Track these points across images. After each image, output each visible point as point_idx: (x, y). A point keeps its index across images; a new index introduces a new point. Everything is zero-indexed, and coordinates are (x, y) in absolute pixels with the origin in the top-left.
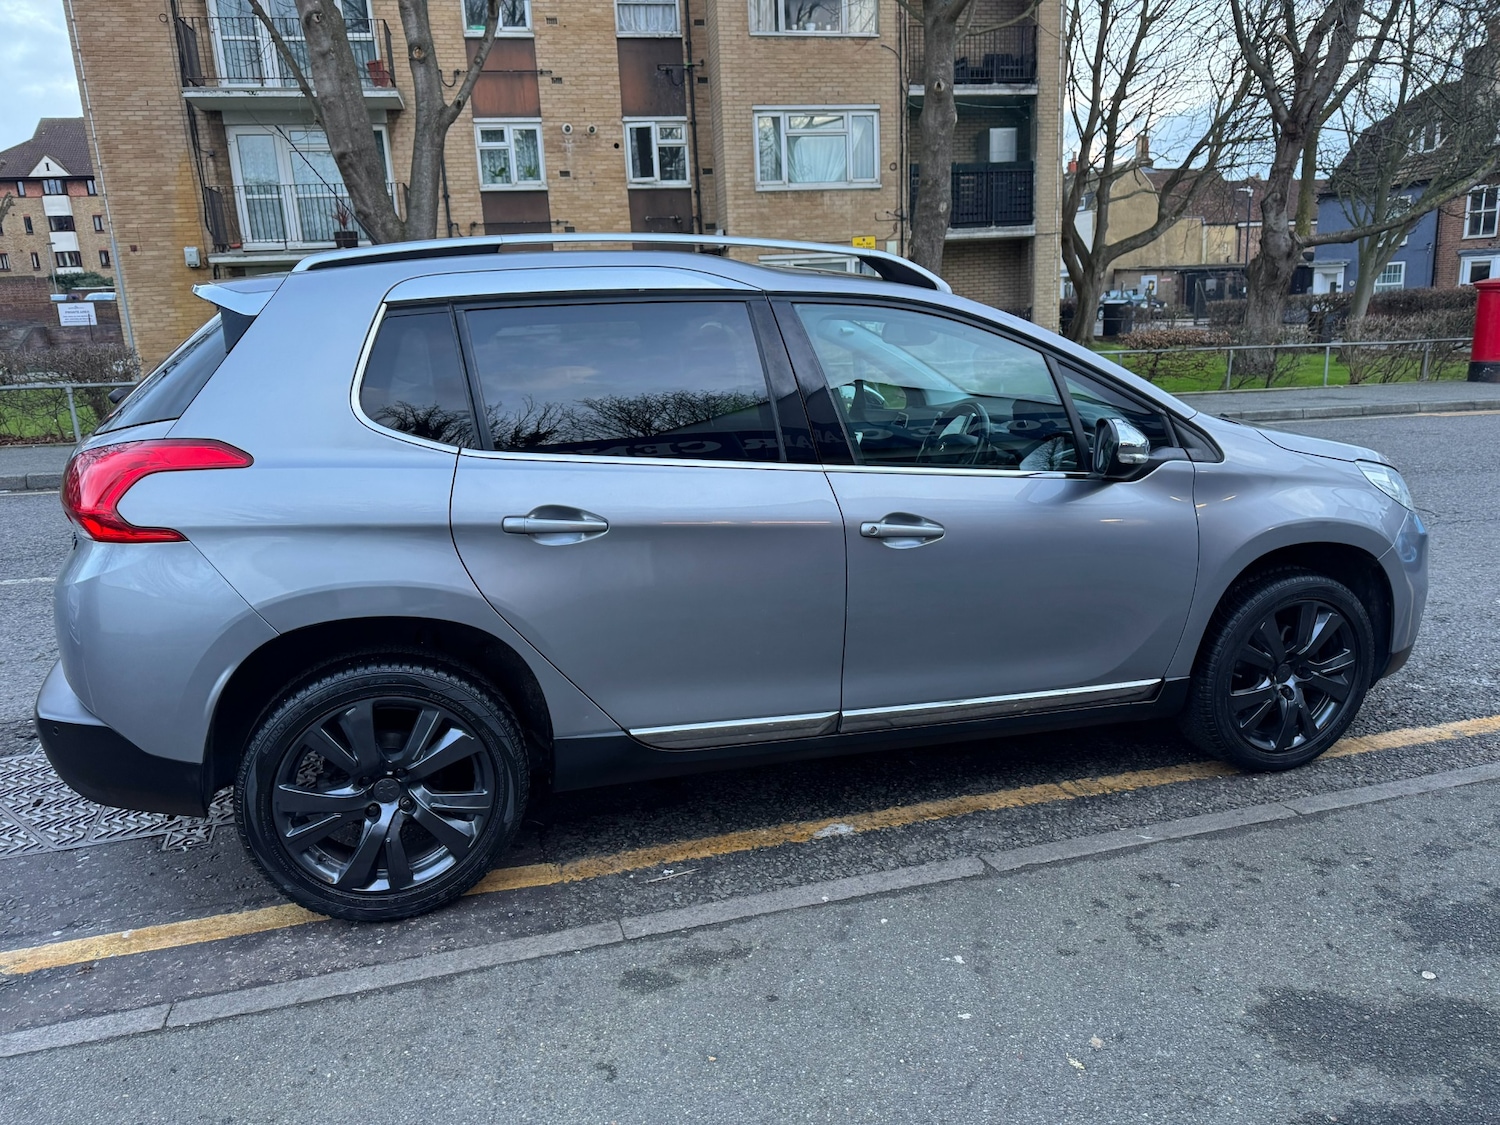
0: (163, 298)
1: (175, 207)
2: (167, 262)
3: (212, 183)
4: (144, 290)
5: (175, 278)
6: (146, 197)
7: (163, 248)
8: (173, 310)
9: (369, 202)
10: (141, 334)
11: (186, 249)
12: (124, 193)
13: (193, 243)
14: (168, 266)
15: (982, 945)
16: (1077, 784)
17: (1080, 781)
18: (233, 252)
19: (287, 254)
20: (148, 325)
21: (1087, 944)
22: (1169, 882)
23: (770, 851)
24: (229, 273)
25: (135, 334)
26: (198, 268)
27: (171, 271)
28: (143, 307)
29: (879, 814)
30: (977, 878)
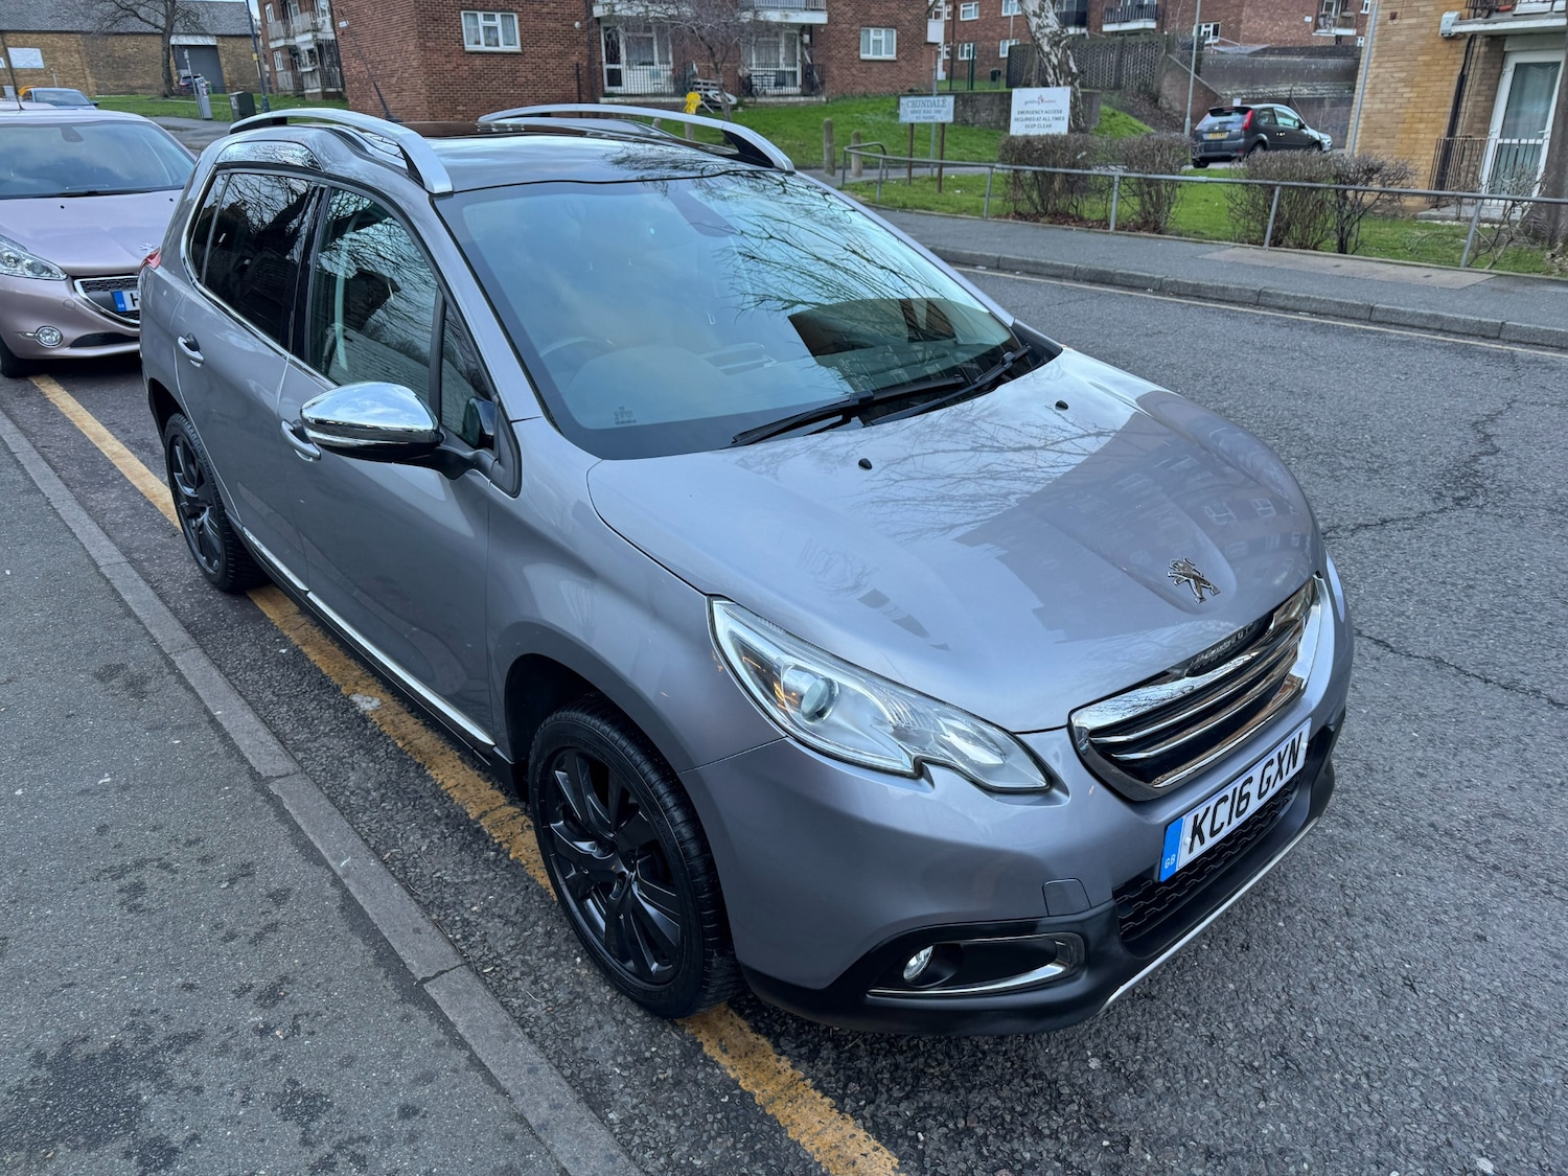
0: (1403, 75)
2: (1423, 31)
4: (1388, 65)
5: (1423, 51)
7: (1424, 14)
8: (1408, 90)
10: (1368, 117)
11: (1446, 15)
13: (1458, 6)
14: (1423, 37)
15: (125, 788)
16: (514, 818)
17: (524, 818)
18: (1495, 17)
19: (1552, 17)
20: (1378, 106)
21: (116, 839)
22: (232, 881)
23: (323, 683)
24: (1487, 45)
25: (1363, 116)
26: (1452, 38)
27: (1421, 42)
28: (1379, 86)
29: (405, 716)
30: (254, 774)
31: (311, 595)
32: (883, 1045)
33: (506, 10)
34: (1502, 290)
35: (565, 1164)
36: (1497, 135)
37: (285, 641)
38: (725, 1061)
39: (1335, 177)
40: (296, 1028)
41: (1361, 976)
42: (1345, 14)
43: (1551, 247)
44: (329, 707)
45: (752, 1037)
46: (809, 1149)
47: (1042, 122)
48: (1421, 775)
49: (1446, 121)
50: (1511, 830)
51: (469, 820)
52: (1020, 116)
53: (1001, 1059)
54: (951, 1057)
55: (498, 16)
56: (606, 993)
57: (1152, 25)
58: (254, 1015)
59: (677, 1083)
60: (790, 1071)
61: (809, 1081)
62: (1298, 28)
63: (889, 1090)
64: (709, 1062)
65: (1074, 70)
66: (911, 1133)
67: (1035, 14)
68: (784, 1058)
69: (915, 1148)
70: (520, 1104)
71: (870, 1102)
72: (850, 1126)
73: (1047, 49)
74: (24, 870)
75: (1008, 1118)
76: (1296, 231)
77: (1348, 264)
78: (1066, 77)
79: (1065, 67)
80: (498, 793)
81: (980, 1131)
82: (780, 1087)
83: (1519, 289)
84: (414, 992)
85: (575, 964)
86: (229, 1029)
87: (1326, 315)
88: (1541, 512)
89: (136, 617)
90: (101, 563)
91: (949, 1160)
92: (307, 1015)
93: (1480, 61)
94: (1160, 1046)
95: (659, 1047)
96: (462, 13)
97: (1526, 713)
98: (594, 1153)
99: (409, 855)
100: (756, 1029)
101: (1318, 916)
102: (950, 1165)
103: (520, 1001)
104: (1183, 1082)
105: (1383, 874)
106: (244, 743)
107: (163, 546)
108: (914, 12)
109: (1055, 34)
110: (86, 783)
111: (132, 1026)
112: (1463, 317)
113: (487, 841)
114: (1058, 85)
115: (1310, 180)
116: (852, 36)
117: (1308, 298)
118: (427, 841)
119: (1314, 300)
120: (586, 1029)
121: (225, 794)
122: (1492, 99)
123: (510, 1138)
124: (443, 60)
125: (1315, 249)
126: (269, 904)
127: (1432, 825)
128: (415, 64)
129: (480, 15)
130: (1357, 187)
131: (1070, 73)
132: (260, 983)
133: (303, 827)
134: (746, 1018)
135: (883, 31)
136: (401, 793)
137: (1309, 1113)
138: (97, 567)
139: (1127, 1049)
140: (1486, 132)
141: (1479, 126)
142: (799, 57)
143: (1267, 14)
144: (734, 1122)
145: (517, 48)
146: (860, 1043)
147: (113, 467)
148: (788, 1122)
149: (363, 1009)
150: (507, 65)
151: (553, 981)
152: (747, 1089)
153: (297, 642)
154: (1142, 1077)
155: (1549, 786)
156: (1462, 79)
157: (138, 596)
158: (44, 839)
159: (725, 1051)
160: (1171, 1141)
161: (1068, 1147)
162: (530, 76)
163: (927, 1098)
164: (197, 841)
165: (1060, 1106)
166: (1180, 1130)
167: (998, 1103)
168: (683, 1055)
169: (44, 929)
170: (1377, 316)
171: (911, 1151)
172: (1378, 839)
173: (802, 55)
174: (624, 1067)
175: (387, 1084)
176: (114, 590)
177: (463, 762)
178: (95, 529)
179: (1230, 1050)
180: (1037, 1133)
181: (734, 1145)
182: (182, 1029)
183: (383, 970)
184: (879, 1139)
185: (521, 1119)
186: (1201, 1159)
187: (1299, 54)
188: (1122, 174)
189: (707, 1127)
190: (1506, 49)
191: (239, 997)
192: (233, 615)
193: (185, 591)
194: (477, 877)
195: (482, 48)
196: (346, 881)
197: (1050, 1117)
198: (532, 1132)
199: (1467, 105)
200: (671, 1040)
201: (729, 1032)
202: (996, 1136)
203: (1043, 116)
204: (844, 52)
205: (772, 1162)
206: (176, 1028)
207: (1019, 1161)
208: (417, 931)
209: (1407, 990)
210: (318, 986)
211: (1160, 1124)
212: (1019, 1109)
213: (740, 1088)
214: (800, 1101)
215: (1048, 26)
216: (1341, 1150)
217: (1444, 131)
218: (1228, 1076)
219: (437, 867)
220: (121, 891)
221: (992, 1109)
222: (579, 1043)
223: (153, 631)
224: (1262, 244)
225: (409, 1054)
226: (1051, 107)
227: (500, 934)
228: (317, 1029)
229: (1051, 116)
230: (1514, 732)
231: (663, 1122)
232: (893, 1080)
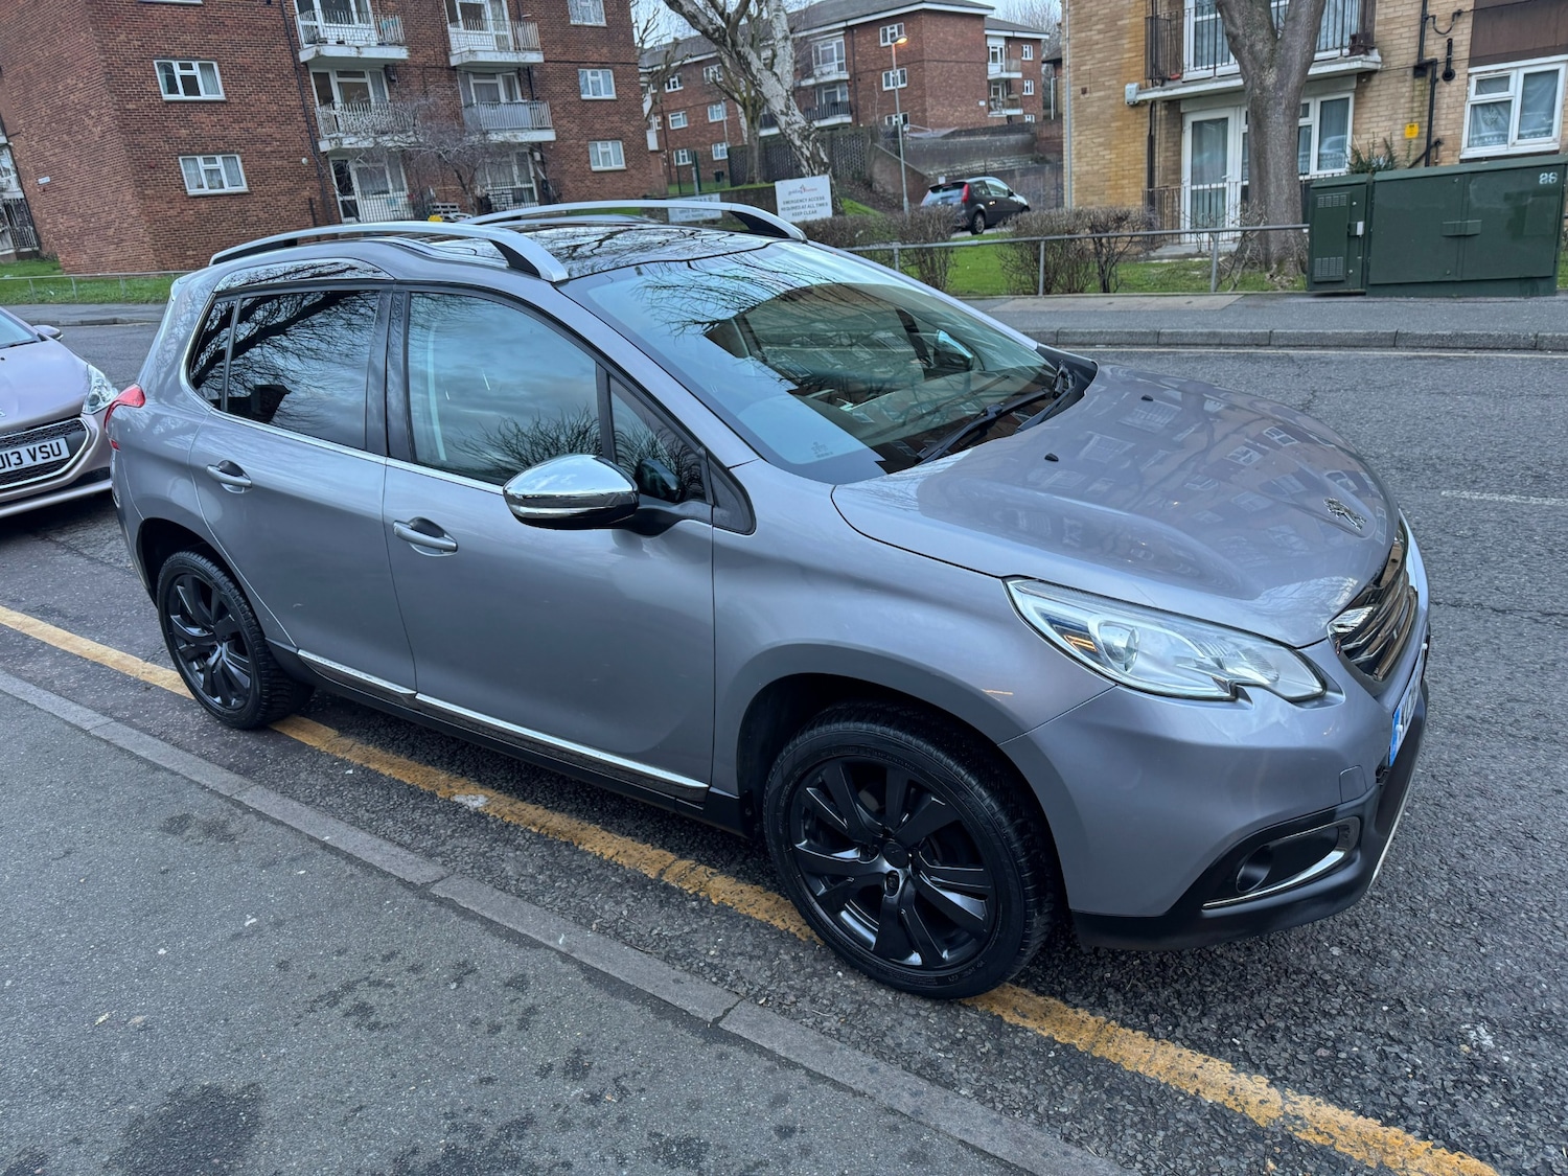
0: (1101, 140)
1: (1126, 43)
2: (1111, 102)
3: (1163, 12)
4: (1087, 132)
5: (1114, 118)
6: (1101, 36)
7: (1109, 87)
8: (1108, 152)
9: (1239, 22)
10: (1078, 179)
11: (1128, 87)
12: (1083, 35)
13: (1136, 78)
14: (1111, 106)
15: (279, 924)
16: (693, 869)
17: (702, 868)
18: (1168, 84)
19: (1217, 81)
20: (1085, 168)
21: (305, 971)
22: (459, 981)
23: (412, 791)
24: (1166, 108)
25: (1074, 178)
26: (1136, 105)
27: (1113, 111)
28: (1083, 152)
29: (521, 805)
30: (408, 885)
31: (420, 697)
32: (1156, 979)
33: (226, 153)
34: (1254, 306)
35: (961, 1137)
36: (1189, 183)
37: (345, 764)
38: (1030, 1024)
39: (1090, 228)
40: (623, 1091)
41: (1491, 838)
42: (1011, 97)
43: (1268, 269)
44: (436, 812)
45: (1041, 1000)
46: (1152, 1074)
47: (808, 210)
48: (1436, 682)
49: (1144, 175)
50: (1529, 709)
51: (650, 880)
52: (786, 206)
53: (1260, 966)
54: (1219, 975)
55: (219, 158)
56: (883, 996)
57: (848, 119)
58: (572, 1089)
59: (1001, 1052)
60: (1092, 1019)
61: (1113, 1023)
62: (975, 112)
63: (1185, 1013)
64: (1016, 1028)
65: (826, 160)
66: (1226, 1041)
67: (782, 113)
68: (1079, 1010)
69: (1237, 1051)
70: (884, 1099)
71: (1176, 1026)
72: (1173, 1049)
73: (798, 143)
74: (226, 1020)
75: (1297, 1009)
76: (1062, 278)
77: (1118, 301)
78: (820, 167)
79: (818, 159)
80: (662, 852)
81: (1281, 1025)
82: (1092, 1033)
83: (1268, 303)
84: (713, 1032)
85: (839, 978)
86: (557, 1106)
87: (1119, 345)
88: (1393, 472)
89: (166, 769)
90: (87, 726)
91: (1271, 1053)
92: (626, 1076)
93: (1163, 122)
94: (1377, 926)
95: (965, 1028)
96: (180, 158)
97: (1482, 621)
98: (978, 1121)
99: (616, 921)
100: (1041, 994)
101: (1431, 802)
102: (1276, 1057)
103: (813, 1020)
104: (1413, 948)
105: (1457, 761)
106: (376, 859)
107: (143, 700)
108: (636, 123)
109: (804, 129)
110: (232, 928)
111: (455, 1128)
112: (1236, 331)
113: (681, 894)
114: (813, 175)
115: (1069, 232)
116: (581, 150)
117: (1102, 333)
118: (624, 906)
119: (1107, 333)
120: (890, 1029)
121: (390, 907)
122: (1178, 153)
123: (895, 1128)
124: (165, 206)
125: (1081, 292)
126: (512, 994)
127: (1468, 717)
128: (134, 213)
129: (200, 159)
130: (1110, 234)
131: (823, 163)
132: (558, 1061)
133: (496, 919)
134: (1025, 986)
135: (610, 143)
136: (568, 872)
137: (1521, 947)
138: (86, 732)
139: (1354, 934)
140: (1179, 181)
141: (1170, 177)
142: (532, 174)
143: (946, 102)
144: (1072, 1070)
145: (244, 188)
146: (1135, 982)
147: (27, 637)
148: (1118, 1059)
149: (675, 1058)
150: (235, 206)
151: (830, 997)
152: (1066, 1041)
153: (358, 761)
154: (1380, 953)
155: (1534, 672)
156: (1151, 139)
157: (152, 749)
158: (225, 987)
159: (1024, 1016)
160: (1432, 994)
161: (1358, 1019)
162: (261, 214)
163: (1220, 1011)
164: (393, 955)
165: (1331, 990)
166: (1435, 984)
167: (1280, 1000)
168: (990, 1029)
169: (290, 1067)
170: (1164, 340)
171: (1235, 1055)
172: (1436, 736)
173: (536, 173)
174: (946, 1051)
175: (748, 1114)
176: (121, 749)
177: (609, 832)
178: (54, 697)
179: (1432, 916)
180: (1326, 1014)
181: (1085, 1088)
182: (509, 1119)
183: (669, 1022)
184: (1203, 1051)
185: (892, 1111)
186: (1465, 1000)
187: (985, 134)
188: (901, 246)
189: (1052, 1080)
190: (1182, 111)
191: (544, 1077)
192: (270, 751)
193: (201, 738)
194: (695, 926)
195: (206, 191)
196: (575, 955)
197: (1329, 1000)
198: (909, 1118)
199: (1159, 160)
200: (969, 1021)
201: (1015, 1001)
202: (1296, 1025)
203: (807, 203)
204: (575, 165)
205: (1126, 1093)
206: (501, 1120)
207: (1327, 1040)
208: (677, 981)
209: (1531, 841)
210: (617, 1049)
211: (1417, 984)
212: (1300, 1000)
213: (1057, 1042)
214: (1117, 1040)
215: (796, 122)
216: (1562, 968)
217: (1145, 184)
218: (1443, 935)
219: (650, 926)
220: (347, 1015)
221: (1278, 1006)
222: (889, 1041)
223: (196, 778)
224: (1037, 293)
225: (748, 1085)
226: (814, 195)
227: (752, 969)
228: (643, 1085)
229: (815, 203)
230: (1483, 638)
231: (1011, 1086)
232: (1183, 1004)
